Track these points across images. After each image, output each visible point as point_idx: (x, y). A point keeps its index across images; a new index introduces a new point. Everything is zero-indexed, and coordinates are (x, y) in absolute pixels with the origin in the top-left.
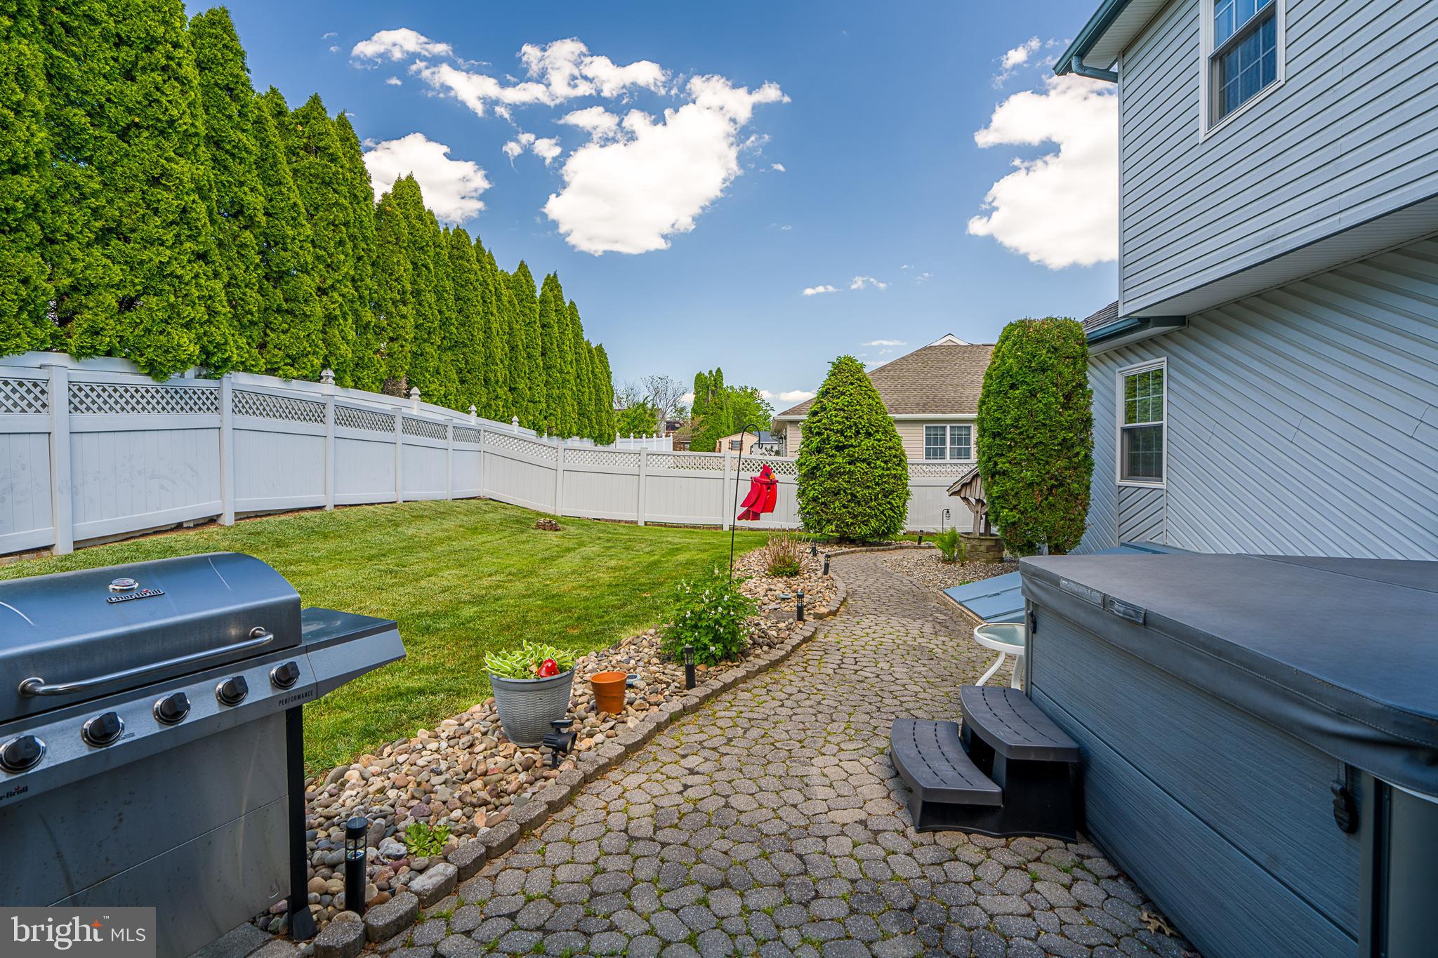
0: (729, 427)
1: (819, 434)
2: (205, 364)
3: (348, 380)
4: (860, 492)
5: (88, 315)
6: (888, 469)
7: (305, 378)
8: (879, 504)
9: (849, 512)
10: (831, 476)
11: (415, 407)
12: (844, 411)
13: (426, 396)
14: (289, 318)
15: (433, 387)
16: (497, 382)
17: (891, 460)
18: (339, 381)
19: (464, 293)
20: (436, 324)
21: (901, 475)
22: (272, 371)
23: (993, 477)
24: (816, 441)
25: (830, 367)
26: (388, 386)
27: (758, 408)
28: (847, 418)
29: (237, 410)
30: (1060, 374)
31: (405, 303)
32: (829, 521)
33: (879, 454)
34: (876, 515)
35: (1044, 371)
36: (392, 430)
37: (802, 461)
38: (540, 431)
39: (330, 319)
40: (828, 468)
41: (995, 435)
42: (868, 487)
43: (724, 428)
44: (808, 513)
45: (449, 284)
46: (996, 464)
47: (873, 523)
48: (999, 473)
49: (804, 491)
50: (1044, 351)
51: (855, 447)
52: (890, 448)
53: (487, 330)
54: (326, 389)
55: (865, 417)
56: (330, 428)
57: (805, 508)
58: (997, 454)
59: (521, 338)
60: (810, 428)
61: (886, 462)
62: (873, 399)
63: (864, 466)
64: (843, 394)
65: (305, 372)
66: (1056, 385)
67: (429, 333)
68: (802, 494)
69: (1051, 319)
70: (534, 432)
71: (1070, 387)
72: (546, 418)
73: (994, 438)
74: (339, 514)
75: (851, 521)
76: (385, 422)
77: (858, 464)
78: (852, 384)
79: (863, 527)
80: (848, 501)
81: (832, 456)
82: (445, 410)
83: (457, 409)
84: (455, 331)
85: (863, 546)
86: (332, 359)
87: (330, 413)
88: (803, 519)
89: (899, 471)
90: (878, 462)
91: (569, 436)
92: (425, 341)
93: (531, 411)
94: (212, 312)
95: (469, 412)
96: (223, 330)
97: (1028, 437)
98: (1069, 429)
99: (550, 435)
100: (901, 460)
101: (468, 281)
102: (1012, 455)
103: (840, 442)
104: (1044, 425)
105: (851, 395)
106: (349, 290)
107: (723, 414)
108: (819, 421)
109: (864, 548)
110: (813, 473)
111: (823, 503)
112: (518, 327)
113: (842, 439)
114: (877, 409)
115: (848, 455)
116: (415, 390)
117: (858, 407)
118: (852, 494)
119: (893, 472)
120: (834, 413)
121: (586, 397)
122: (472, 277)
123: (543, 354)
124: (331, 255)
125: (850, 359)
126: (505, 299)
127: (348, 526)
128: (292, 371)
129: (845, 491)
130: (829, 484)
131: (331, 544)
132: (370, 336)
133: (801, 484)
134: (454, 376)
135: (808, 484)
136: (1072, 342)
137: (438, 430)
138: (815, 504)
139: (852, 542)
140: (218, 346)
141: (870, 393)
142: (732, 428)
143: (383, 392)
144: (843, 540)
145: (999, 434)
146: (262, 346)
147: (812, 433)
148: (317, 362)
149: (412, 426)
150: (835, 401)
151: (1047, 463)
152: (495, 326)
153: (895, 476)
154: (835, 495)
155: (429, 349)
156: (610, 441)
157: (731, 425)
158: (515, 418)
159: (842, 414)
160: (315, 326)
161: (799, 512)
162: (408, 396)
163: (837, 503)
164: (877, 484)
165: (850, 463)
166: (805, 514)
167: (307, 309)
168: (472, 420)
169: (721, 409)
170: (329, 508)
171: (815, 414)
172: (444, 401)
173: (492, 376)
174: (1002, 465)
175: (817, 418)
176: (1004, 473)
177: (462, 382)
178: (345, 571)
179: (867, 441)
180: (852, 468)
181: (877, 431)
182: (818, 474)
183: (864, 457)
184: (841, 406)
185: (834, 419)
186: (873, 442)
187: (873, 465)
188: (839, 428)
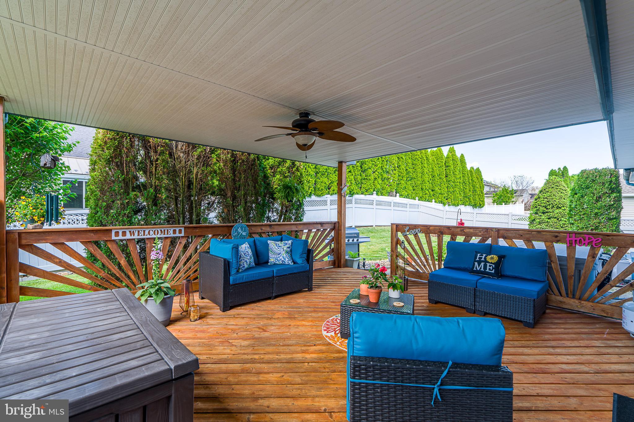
1: (536, 207)
2: (350, 194)
3: (379, 194)
5: (333, 187)
7: (369, 194)
10: (540, 223)
11: (398, 199)
13: (401, 196)
14: (366, 180)
15: (403, 193)
16: (426, 189)
18: (377, 194)
19: (415, 162)
20: (405, 174)
22: (362, 194)
26: (390, 194)
28: (548, 201)
29: (356, 203)
30: (596, 189)
31: (395, 170)
35: (587, 188)
36: (390, 206)
38: (444, 204)
39: (375, 179)
40: (538, 220)
45: (410, 161)
50: (588, 182)
51: (551, 212)
53: (422, 173)
54: (375, 197)
55: (557, 201)
56: (374, 206)
59: (437, 172)
64: (548, 192)
65: (369, 193)
66: (593, 193)
67: (402, 177)
70: (442, 205)
71: (600, 194)
72: (447, 199)
74: (376, 228)
76: (389, 204)
77: (552, 219)
78: (553, 188)
81: (541, 216)
82: (408, 200)
83: (412, 199)
84: (411, 174)
86: (375, 189)
87: (375, 203)
90: (562, 219)
91: (458, 205)
92: (401, 180)
93: (440, 197)
94: (351, 183)
95: (415, 199)
96: (354, 187)
99: (449, 205)
101: (416, 158)
103: (544, 211)
105: (552, 192)
106: (380, 171)
108: (536, 202)
110: (533, 222)
112: (436, 169)
113: (545, 209)
115: (548, 216)
116: (398, 195)
117: (554, 197)
120: (542, 199)
121: (468, 190)
122: (418, 157)
123: (446, 177)
124: (375, 163)
126: (430, 161)
127: (377, 231)
128: (366, 193)
131: (373, 234)
132: (385, 181)
134: (411, 188)
137: (404, 205)
140: (352, 190)
141: (561, 191)
143: (389, 196)
146: (361, 188)
147: (534, 207)
148: (372, 190)
149: (396, 204)
150: (544, 194)
152: (426, 171)
155: (402, 182)
156: (481, 206)
158: (433, 200)
159: (546, 200)
160: (372, 182)
162: (396, 196)
164: (562, 227)
165: (548, 219)
167: (370, 178)
168: (416, 202)
170: (374, 226)
171: (536, 199)
172: (407, 197)
173: (424, 187)
177: (414, 190)
178: (374, 240)
179: (557, 210)
180: (549, 220)
181: (563, 206)
182: (535, 222)
183: (555, 216)
184: (546, 197)
185: (542, 202)
186: (560, 210)
187: (559, 220)
188: (544, 205)
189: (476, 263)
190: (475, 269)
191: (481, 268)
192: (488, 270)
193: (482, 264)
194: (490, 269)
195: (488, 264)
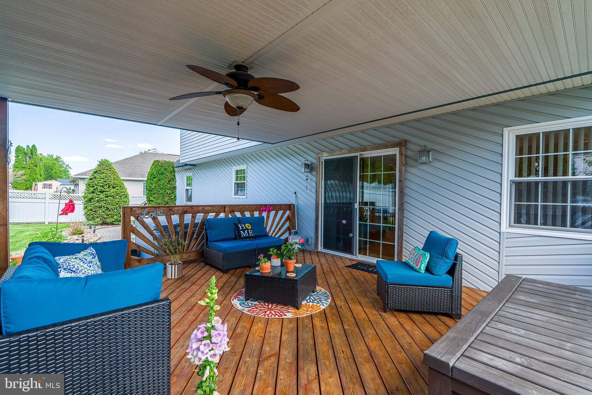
0: (41, 176)
1: (93, 187)
4: (110, 207)
6: (121, 199)
8: (118, 211)
9: (106, 214)
10: (98, 201)
12: (104, 179)
17: (122, 196)
21: (126, 201)
23: (149, 202)
24: (91, 189)
25: (98, 163)
27: (61, 166)
28: (105, 182)
30: (167, 175)
32: (97, 217)
33: (117, 194)
34: (116, 214)
35: (163, 174)
37: (86, 196)
40: (97, 199)
41: (150, 191)
42: (113, 205)
43: (38, 176)
44: (88, 215)
46: (150, 198)
47: (115, 217)
48: (151, 201)
49: (86, 207)
50: (163, 169)
51: (108, 192)
52: (122, 192)
55: (112, 181)
57: (87, 213)
58: (150, 196)
60: (89, 184)
61: (120, 197)
62: (116, 175)
63: (112, 198)
64: (103, 173)
66: (166, 178)
68: (85, 208)
69: (165, 161)
71: (169, 179)
73: (149, 191)
75: (106, 217)
77: (109, 197)
78: (107, 170)
79: (112, 219)
80: (106, 210)
81: (99, 194)
85: (112, 225)
88: (86, 217)
89: (126, 199)
90: (117, 197)
97: (158, 191)
98: (169, 189)
100: (126, 196)
102: (154, 196)
103: (102, 190)
104: (163, 188)
105: (107, 174)
107: (37, 170)
108: (93, 182)
109: (112, 226)
110: (90, 201)
111: (94, 211)
113: (103, 189)
114: (117, 178)
115: (105, 194)
117: (109, 178)
118: (107, 208)
119: (123, 200)
120: (99, 179)
125: (106, 161)
129: (104, 207)
130: (97, 204)
133: (85, 204)
135: (88, 205)
136: (170, 167)
138: (91, 211)
139: (108, 224)
141: (114, 173)
142: (43, 176)
144: (104, 223)
145: (151, 190)
147: (90, 186)
150: (100, 175)
151: (164, 198)
153: (124, 201)
154: (100, 208)
157: (42, 174)
159: (103, 180)
161: (84, 215)
163: (100, 211)
164: (117, 204)
165: (106, 197)
166: (87, 215)
169: (36, 166)
171: (91, 179)
174: (152, 199)
175: (92, 181)
176: (152, 201)
179: (113, 190)
180: (107, 199)
181: (117, 186)
182: (92, 201)
183: (111, 195)
184: (102, 177)
185: (99, 182)
186: (115, 190)
187: (115, 198)
188: (102, 185)
189: (242, 232)
190: (243, 236)
191: (246, 235)
192: (250, 235)
193: (246, 231)
194: (251, 234)
195: (249, 231)
